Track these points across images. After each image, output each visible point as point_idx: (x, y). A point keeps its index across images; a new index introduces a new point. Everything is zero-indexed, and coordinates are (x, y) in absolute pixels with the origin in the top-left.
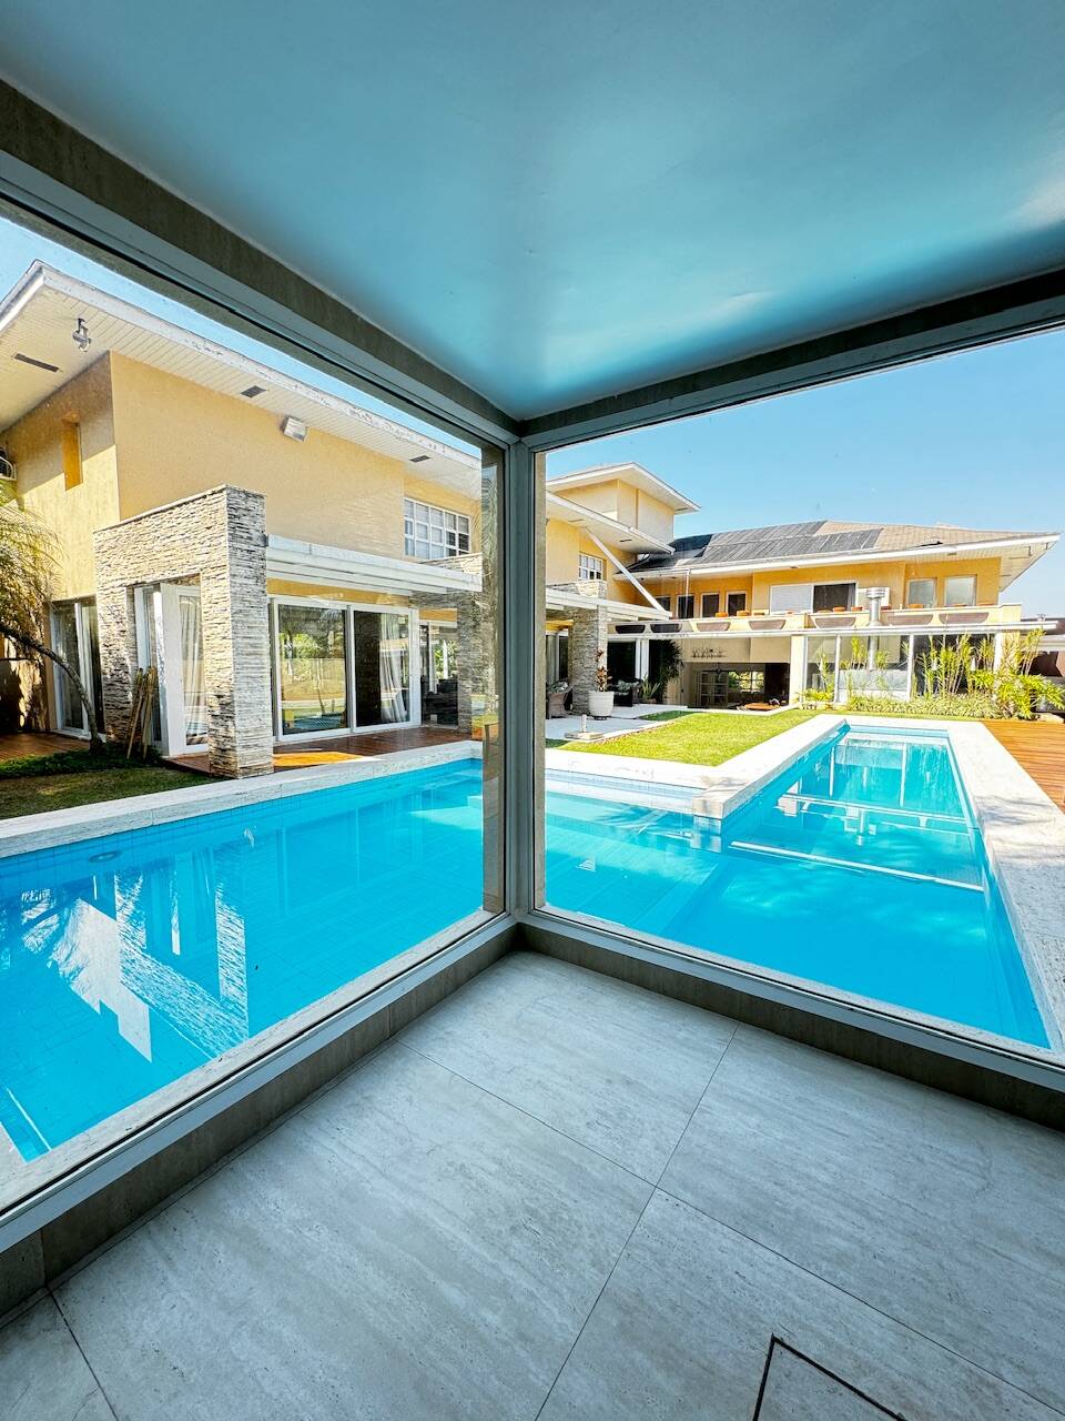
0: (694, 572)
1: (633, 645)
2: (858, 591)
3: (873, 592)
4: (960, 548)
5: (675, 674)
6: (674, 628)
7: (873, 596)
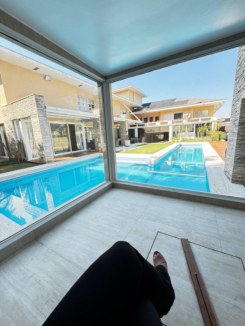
0: (147, 112)
1: (134, 129)
2: (184, 114)
3: (187, 114)
4: (205, 103)
5: (144, 136)
6: (143, 125)
7: (187, 115)
